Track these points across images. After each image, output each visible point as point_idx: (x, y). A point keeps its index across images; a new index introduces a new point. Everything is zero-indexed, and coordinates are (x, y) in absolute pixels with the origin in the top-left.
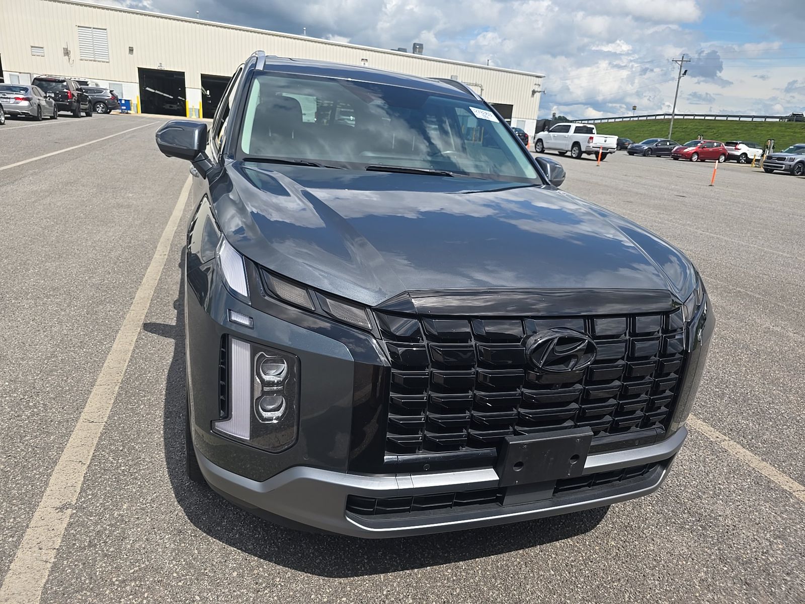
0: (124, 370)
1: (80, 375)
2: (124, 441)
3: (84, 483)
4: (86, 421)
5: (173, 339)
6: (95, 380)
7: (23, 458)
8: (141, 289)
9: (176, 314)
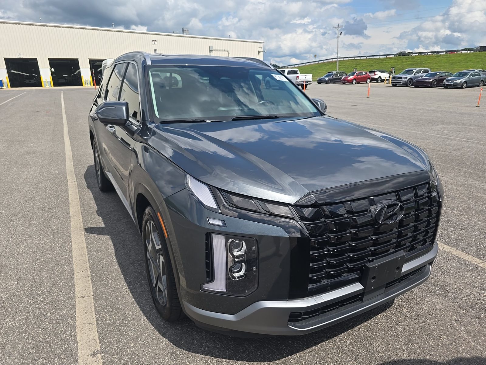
0: (88, 261)
1: (61, 268)
2: (110, 305)
3: (99, 336)
4: (80, 297)
5: (108, 235)
6: (73, 270)
7: (52, 328)
8: (71, 206)
9: (101, 219)
